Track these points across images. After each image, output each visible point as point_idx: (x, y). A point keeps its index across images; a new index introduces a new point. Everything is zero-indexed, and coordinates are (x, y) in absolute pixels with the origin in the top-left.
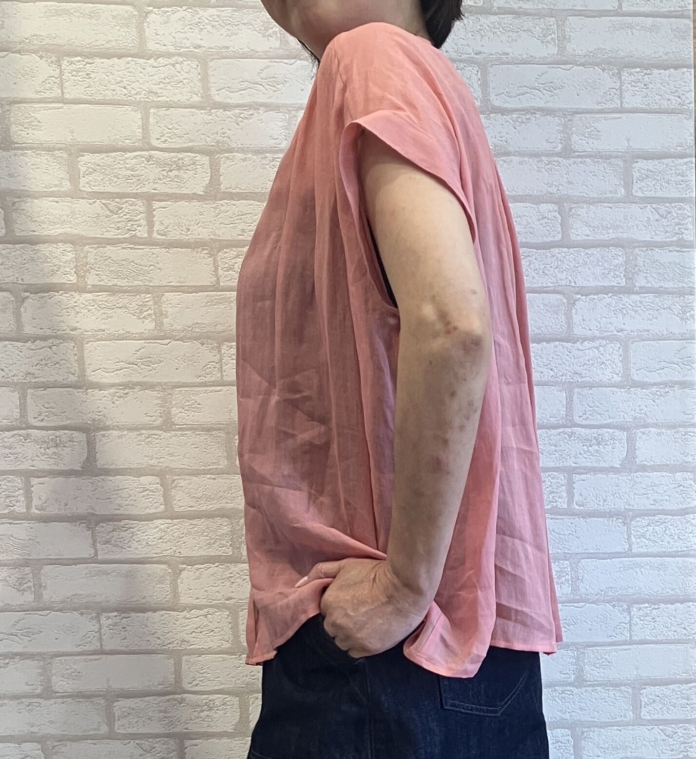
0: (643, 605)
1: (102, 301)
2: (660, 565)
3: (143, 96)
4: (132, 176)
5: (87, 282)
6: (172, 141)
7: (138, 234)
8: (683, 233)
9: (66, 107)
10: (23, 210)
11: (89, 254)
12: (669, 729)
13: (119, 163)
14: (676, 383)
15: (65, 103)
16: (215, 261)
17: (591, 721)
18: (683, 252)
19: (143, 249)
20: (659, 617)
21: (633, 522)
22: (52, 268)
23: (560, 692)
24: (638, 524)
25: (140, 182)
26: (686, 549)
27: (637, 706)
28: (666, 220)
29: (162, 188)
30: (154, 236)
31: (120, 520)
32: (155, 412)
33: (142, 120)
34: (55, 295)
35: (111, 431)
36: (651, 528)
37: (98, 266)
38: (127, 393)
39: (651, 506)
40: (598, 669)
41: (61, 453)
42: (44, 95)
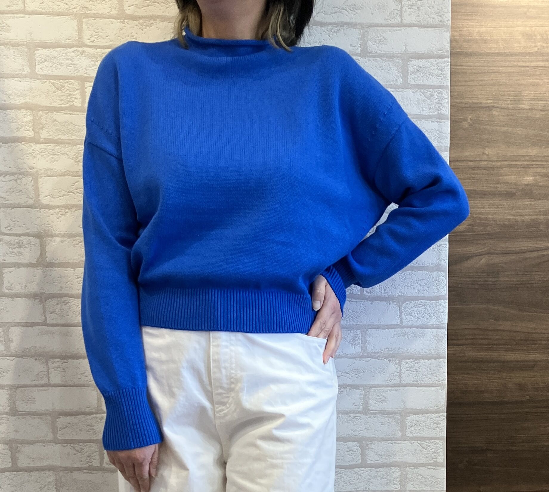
0: (409, 361)
1: (51, 149)
2: (421, 334)
3: (78, 9)
4: (71, 64)
5: (40, 137)
6: (98, 41)
7: (75, 104)
8: (441, 109)
9: (27, 16)
11: (42, 117)
12: (424, 444)
13: (62, 55)
15: (26, 14)
17: (373, 437)
18: (441, 122)
19: (78, 114)
20: (419, 368)
21: (403, 305)
22: (17, 126)
23: (353, 417)
24: (407, 306)
25: (76, 68)
26: (438, 323)
27: (403, 427)
28: (430, 100)
29: (91, 73)
31: (62, 297)
33: (78, 26)
34: (19, 145)
35: (56, 237)
36: (415, 309)
37: (48, 125)
38: (67, 212)
39: (416, 294)
40: (378, 403)
41: (23, 251)
42: (12, 8)
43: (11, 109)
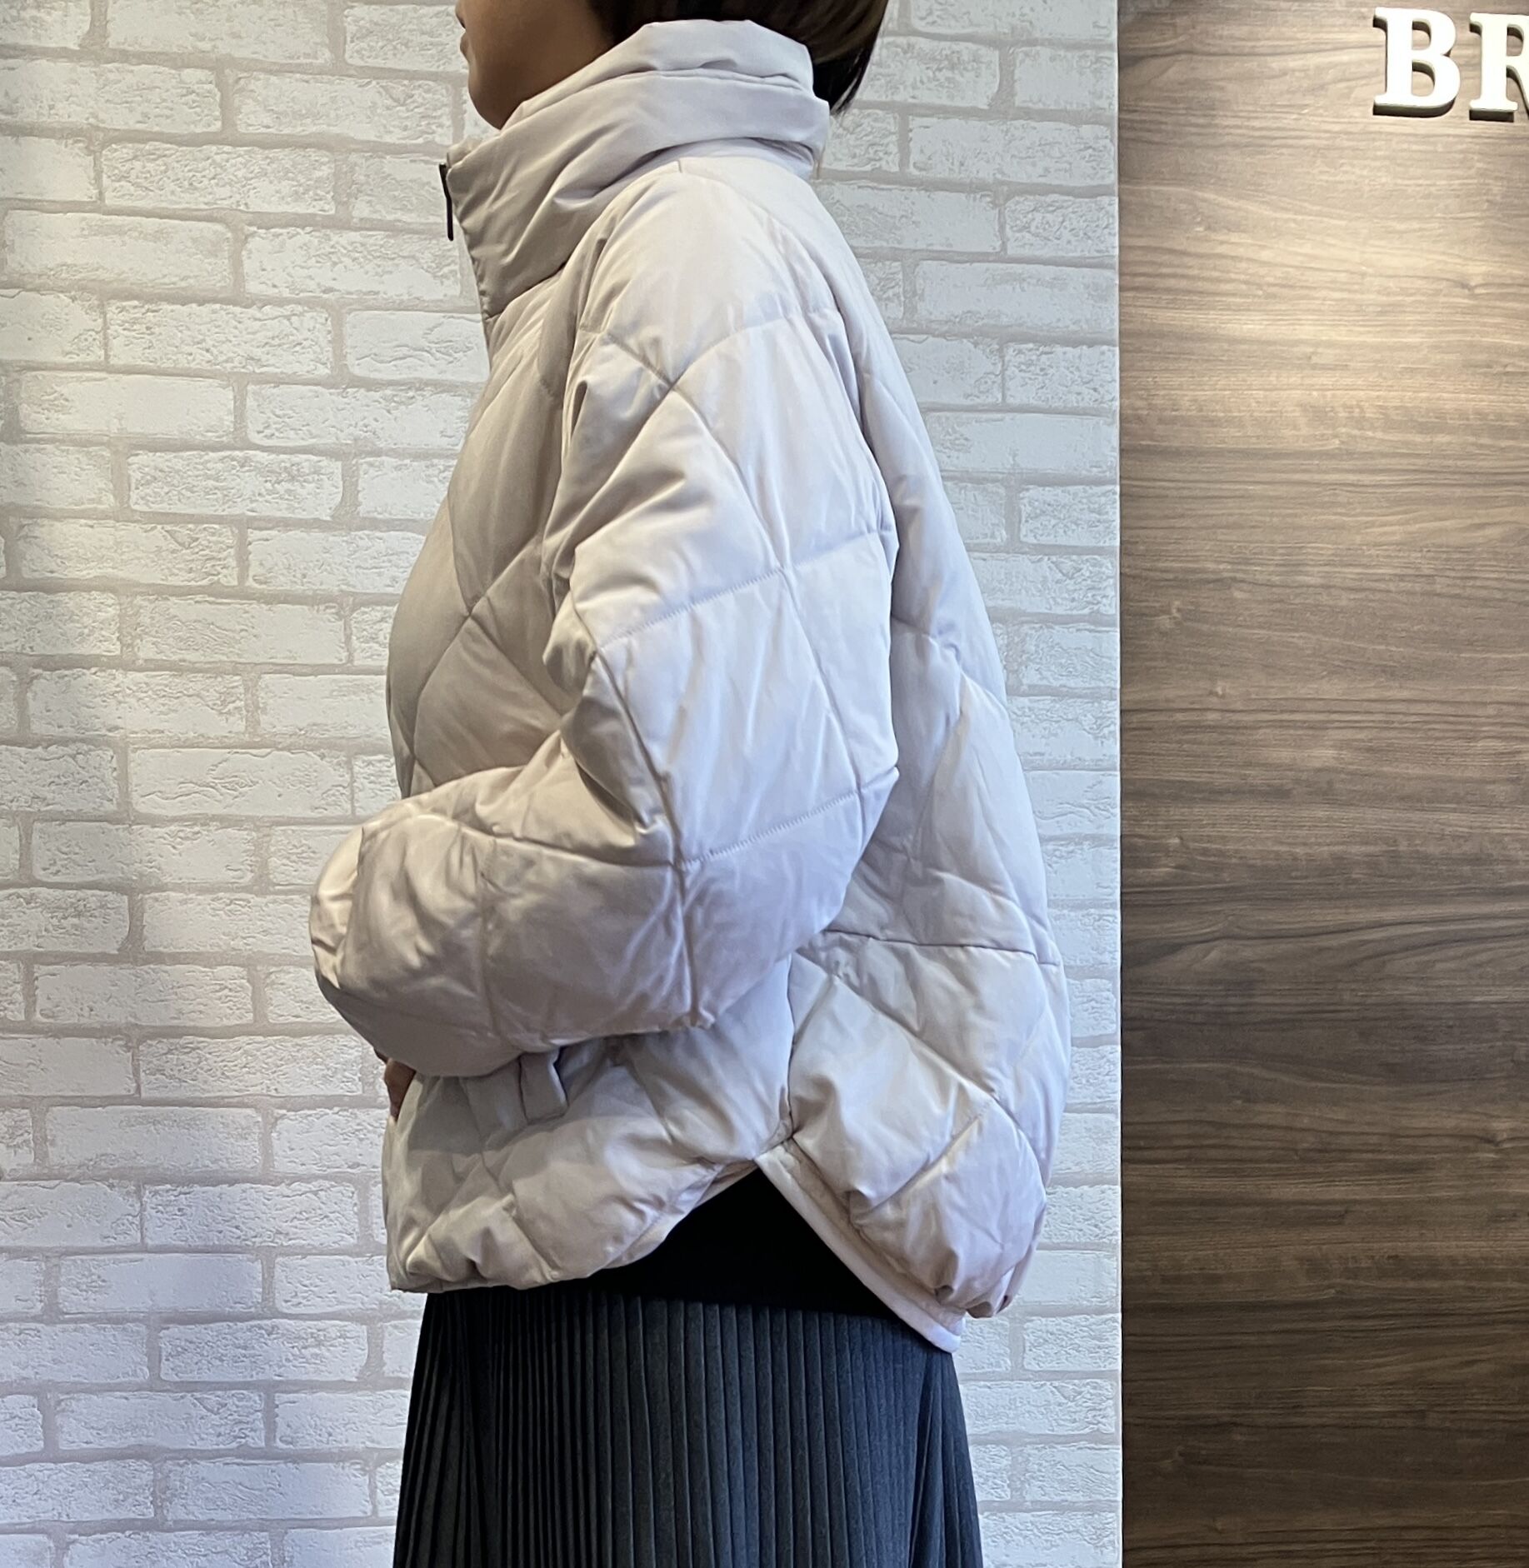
1: (160, 685)
3: (236, 364)
4: (217, 488)
5: (135, 654)
6: (281, 435)
7: (223, 581)
8: (1098, 602)
9: (111, 378)
10: (36, 537)
11: (141, 610)
12: (1068, 1387)
13: (195, 468)
14: (1086, 838)
15: (110, 372)
16: (347, 626)
18: (1098, 632)
19: (229, 604)
22: (80, 630)
25: (228, 498)
26: (1098, 1100)
27: (1017, 1349)
28: (1071, 582)
29: (265, 509)
30: (247, 584)
31: (180, 1036)
32: (242, 863)
33: (235, 402)
34: (84, 674)
35: (169, 893)
37: (156, 629)
38: (197, 833)
41: (86, 925)
42: (76, 359)
43: (68, 590)
